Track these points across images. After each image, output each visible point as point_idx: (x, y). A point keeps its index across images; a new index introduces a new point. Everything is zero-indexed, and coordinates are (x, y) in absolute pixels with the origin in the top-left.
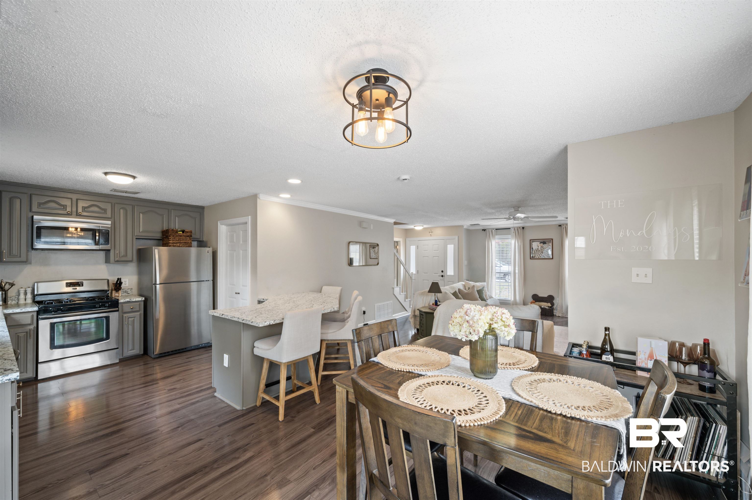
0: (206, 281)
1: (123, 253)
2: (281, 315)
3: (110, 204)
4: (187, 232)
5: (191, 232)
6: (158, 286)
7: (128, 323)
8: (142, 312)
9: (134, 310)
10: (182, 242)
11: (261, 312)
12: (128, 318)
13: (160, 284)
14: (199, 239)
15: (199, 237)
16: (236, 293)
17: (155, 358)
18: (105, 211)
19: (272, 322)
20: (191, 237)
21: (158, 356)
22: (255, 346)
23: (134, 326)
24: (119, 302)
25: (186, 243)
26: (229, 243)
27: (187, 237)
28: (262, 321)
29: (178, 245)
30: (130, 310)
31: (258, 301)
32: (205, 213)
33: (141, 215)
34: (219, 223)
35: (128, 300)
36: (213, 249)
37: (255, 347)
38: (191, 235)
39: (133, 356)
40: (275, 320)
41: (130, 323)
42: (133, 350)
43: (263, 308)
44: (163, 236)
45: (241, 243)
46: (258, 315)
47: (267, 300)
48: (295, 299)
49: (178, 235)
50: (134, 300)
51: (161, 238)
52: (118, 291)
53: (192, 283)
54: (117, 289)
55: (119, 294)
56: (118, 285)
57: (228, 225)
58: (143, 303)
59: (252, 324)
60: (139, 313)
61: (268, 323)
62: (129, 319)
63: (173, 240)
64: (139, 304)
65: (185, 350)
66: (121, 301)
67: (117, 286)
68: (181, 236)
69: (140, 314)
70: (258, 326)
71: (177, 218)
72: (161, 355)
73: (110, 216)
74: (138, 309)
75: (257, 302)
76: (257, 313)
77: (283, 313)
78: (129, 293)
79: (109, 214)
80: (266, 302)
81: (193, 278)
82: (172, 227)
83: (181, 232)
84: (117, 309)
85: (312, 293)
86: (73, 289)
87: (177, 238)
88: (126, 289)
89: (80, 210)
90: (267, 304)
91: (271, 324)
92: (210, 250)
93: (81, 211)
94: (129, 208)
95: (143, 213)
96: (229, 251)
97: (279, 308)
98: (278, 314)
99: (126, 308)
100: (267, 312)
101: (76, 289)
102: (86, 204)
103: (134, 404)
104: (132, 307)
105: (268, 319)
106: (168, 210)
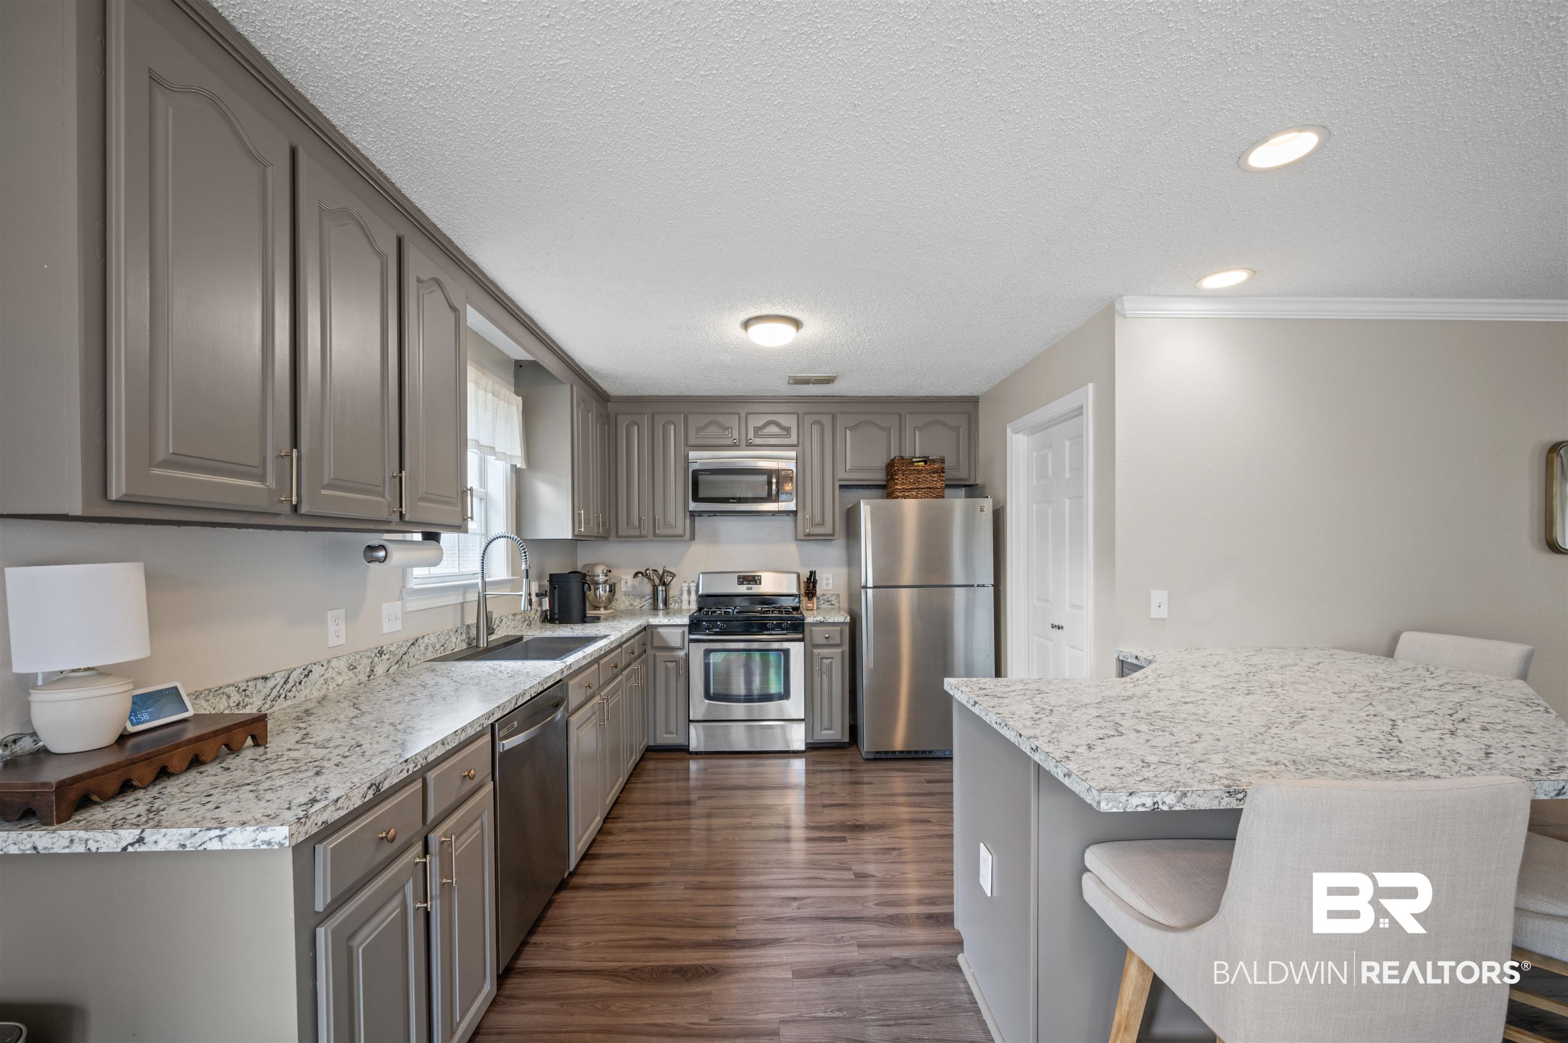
0: (978, 586)
1: (818, 519)
2: (1217, 759)
3: (795, 416)
4: (934, 461)
5: (943, 460)
6: (870, 592)
7: (821, 670)
8: (846, 648)
9: (831, 642)
10: (922, 486)
11: (1118, 719)
12: (822, 658)
13: (874, 587)
14: (966, 480)
15: (966, 476)
16: (1053, 626)
17: (868, 759)
18: (787, 430)
19: (1169, 801)
20: (943, 472)
21: (871, 757)
22: (1087, 864)
23: (831, 676)
24: (806, 621)
25: (930, 488)
26: (1035, 484)
27: (934, 473)
28: (1115, 781)
29: (914, 493)
30: (824, 642)
31: (1118, 659)
32: (980, 413)
33: (848, 432)
34: (1009, 430)
35: (820, 618)
36: (994, 504)
37: (1087, 870)
38: (943, 468)
39: (832, 743)
40: (1184, 794)
41: (824, 669)
42: (830, 729)
43: (1130, 698)
44: (887, 476)
45: (1067, 476)
46: (1101, 733)
47: (1150, 662)
48: (1273, 677)
49: (914, 470)
50: (831, 620)
51: (884, 483)
52: (812, 598)
53: (956, 589)
54: (809, 593)
55: (813, 604)
56: (810, 587)
57: (1032, 431)
58: (847, 629)
59: (1066, 782)
60: (840, 650)
61: (1149, 802)
62: (824, 660)
63: (903, 484)
64: (841, 630)
65: (928, 755)
66: (809, 620)
67: (808, 587)
68: (919, 472)
69: (843, 653)
70: (1095, 805)
71: (917, 432)
72: (879, 756)
73: (795, 442)
74: (838, 641)
75: (1113, 668)
76: (1101, 723)
77: (1226, 750)
78: (832, 604)
79: (793, 439)
80: (1147, 670)
81: (958, 577)
82: (907, 454)
83: (922, 464)
84: (801, 636)
85: (1351, 654)
86: (748, 589)
87: (912, 477)
88: (829, 596)
89: (751, 435)
90: (1151, 680)
91: (1165, 808)
92: (987, 504)
93: (752, 438)
94: (827, 421)
95: (851, 429)
96: (1035, 506)
97: (1201, 711)
98: (1199, 748)
99: (819, 635)
100: (1143, 727)
101: (751, 589)
102: (760, 421)
103: (777, 887)
104: (827, 636)
105: (1146, 773)
106: (900, 415)
